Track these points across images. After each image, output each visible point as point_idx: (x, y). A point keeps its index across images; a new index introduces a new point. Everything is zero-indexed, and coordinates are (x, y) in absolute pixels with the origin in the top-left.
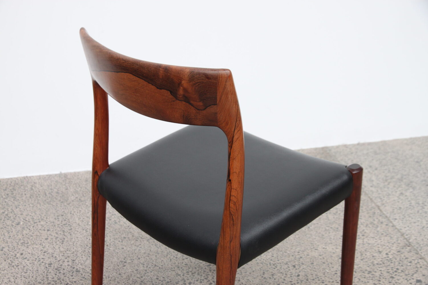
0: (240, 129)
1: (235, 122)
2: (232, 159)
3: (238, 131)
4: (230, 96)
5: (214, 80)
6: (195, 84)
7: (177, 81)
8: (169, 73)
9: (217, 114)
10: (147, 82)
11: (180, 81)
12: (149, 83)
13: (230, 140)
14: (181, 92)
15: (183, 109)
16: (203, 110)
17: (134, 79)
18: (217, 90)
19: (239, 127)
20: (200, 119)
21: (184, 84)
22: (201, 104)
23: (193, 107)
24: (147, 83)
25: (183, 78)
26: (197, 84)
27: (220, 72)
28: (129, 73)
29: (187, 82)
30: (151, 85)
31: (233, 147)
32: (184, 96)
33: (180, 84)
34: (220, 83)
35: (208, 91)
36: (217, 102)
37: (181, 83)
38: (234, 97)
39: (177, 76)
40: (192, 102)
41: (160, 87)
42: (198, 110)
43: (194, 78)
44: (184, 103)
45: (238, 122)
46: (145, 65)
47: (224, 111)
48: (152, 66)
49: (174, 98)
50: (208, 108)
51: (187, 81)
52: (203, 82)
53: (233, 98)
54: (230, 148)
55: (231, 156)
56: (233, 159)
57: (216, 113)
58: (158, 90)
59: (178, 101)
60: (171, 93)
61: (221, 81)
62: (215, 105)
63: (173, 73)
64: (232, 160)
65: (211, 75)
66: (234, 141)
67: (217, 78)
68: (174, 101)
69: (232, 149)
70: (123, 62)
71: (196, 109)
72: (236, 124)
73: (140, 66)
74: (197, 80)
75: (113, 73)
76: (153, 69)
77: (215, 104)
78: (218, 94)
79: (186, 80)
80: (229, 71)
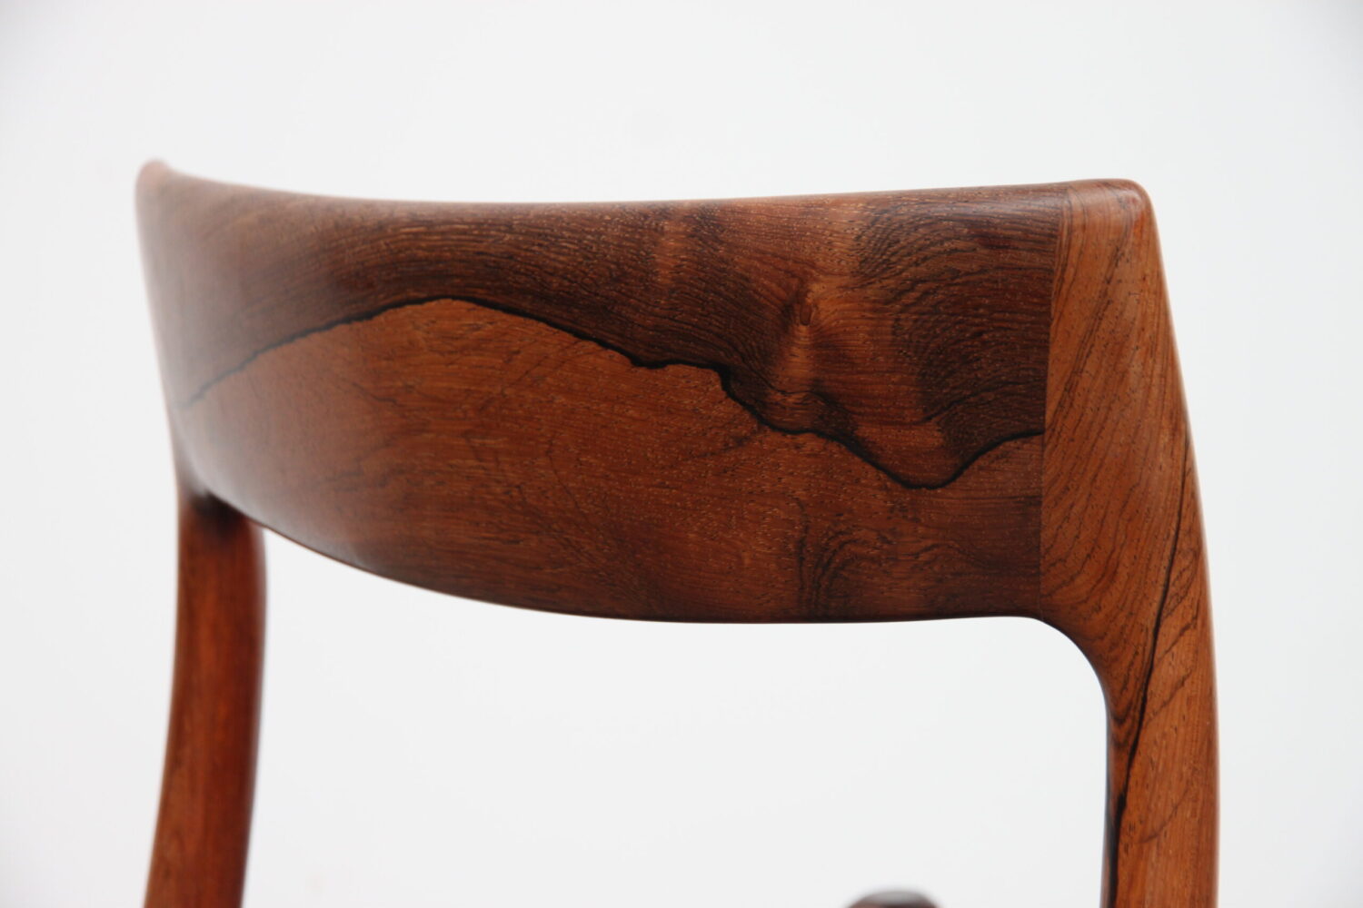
0: (1195, 618)
1: (1166, 563)
2: (1137, 837)
3: (1181, 634)
4: (1136, 368)
5: (1031, 250)
6: (902, 293)
7: (774, 286)
8: (721, 243)
9: (1040, 503)
10: (570, 331)
11: (795, 282)
12: (581, 336)
13: (1129, 695)
14: (798, 363)
15: (800, 493)
16: (943, 485)
17: (478, 328)
18: (1048, 325)
19: (1186, 602)
20: (917, 555)
21: (822, 305)
22: (931, 437)
23: (872, 472)
24: (569, 337)
25: (821, 263)
26: (914, 295)
27: (1075, 200)
28: (446, 297)
29: (846, 287)
30: (591, 346)
31: (1141, 748)
32: (817, 391)
33: (792, 308)
34: (1071, 271)
35: (985, 337)
36: (1044, 413)
37: (800, 296)
38: (1163, 376)
39: (775, 255)
40: (867, 431)
41: (647, 357)
42: (908, 484)
43: (894, 254)
44: (810, 443)
45: (1183, 562)
46: (561, 218)
47: (1094, 479)
48: (607, 218)
49: (747, 415)
50: (981, 462)
51: (846, 280)
52: (956, 273)
53: (1156, 380)
54: (1125, 758)
55: (1132, 816)
56: (1146, 839)
57: (1035, 501)
58: (642, 371)
59: (773, 437)
60: (725, 387)
61: (1081, 253)
62: (1027, 434)
63: (749, 239)
64: (1134, 849)
65: (1014, 221)
66: (1153, 704)
67: (1051, 236)
68: (740, 441)
69: (1139, 759)
70: (416, 234)
71: (895, 477)
72: (1174, 576)
73: (526, 234)
74: (917, 264)
75: (342, 329)
76: (617, 232)
77: (1033, 432)
78: (1054, 351)
79: (841, 274)
80: (1135, 195)
